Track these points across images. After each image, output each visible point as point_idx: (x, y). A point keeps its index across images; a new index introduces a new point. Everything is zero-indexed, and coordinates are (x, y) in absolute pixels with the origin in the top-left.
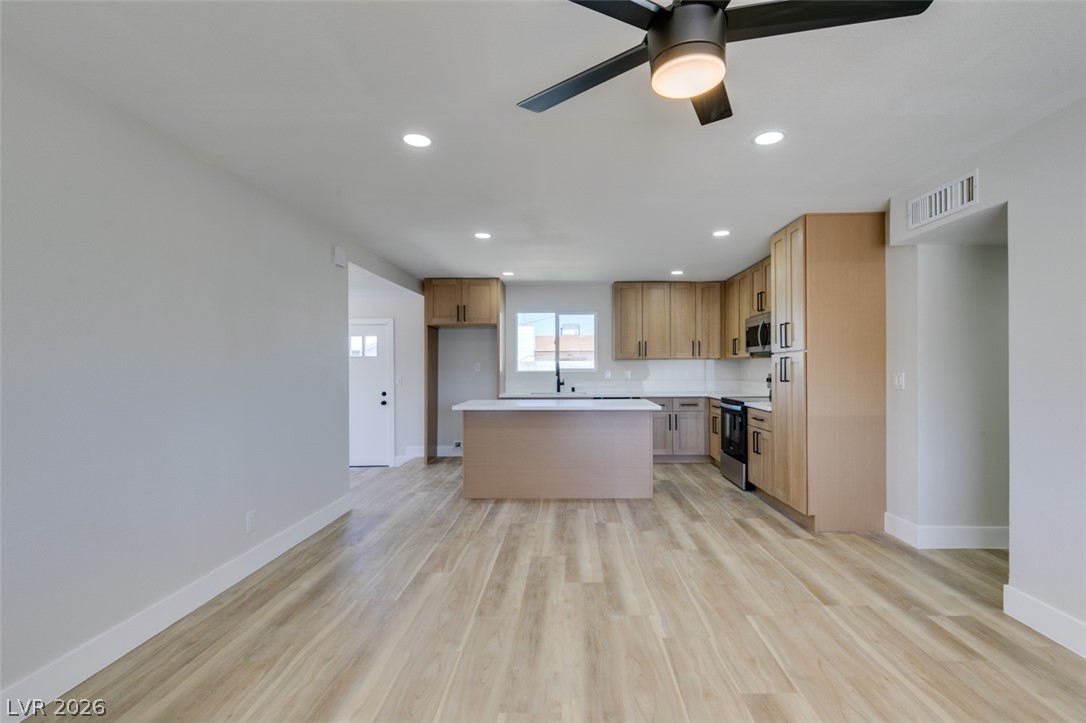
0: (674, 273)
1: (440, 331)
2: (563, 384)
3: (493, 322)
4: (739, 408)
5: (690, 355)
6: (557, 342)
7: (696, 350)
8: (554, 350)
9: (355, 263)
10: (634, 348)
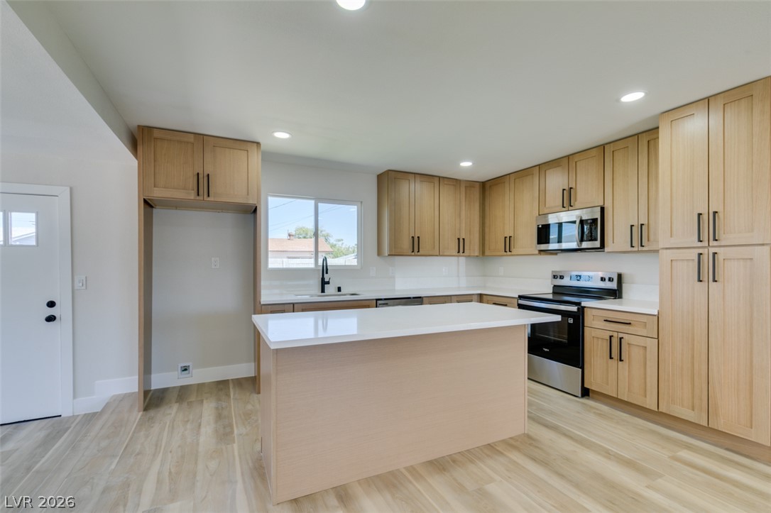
0: (463, 164)
2: (328, 283)
4: (574, 309)
5: (455, 252)
7: (461, 247)
10: (407, 244)
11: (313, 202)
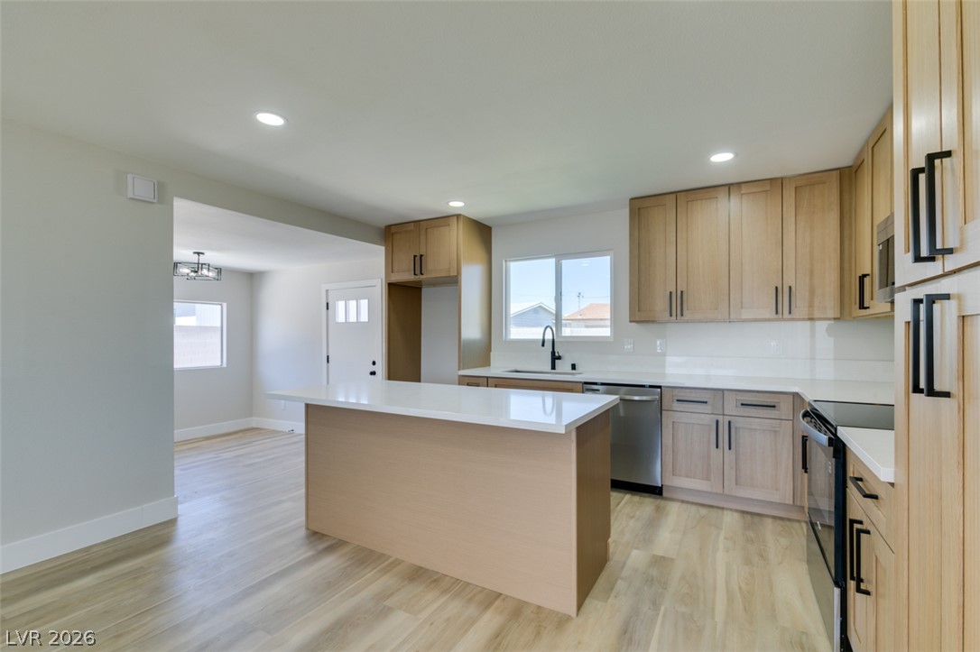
2: (559, 358)
3: (453, 276)
4: (824, 440)
5: (770, 313)
7: (783, 302)
10: (660, 305)
11: (553, 261)
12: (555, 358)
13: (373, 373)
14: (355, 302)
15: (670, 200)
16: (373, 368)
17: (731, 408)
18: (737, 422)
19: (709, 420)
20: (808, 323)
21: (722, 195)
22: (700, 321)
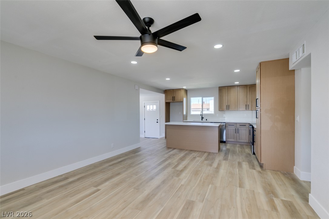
0: (236, 83)
1: (170, 103)
2: (203, 118)
3: (182, 101)
5: (245, 109)
6: (202, 106)
7: (247, 108)
8: (201, 108)
9: (142, 88)
10: (225, 107)
11: (201, 98)
12: (202, 118)
13: (157, 122)
14: (152, 106)
15: (227, 88)
16: (157, 121)
17: (238, 126)
18: (239, 128)
19: (234, 128)
20: (251, 111)
21: (236, 87)
22: (232, 111)
